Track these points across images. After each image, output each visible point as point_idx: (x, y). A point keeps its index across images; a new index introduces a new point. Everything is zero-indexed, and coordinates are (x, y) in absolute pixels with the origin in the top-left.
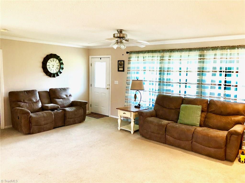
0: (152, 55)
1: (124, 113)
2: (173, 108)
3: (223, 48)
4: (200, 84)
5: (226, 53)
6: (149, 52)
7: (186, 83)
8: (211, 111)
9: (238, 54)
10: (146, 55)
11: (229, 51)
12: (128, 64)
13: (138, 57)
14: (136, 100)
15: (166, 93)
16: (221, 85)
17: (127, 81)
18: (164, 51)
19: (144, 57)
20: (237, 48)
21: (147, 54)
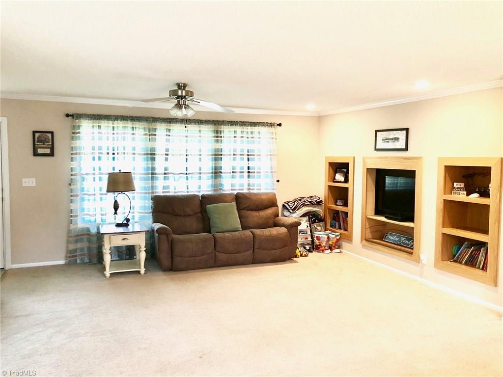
0: (133, 124)
1: (123, 239)
2: (191, 213)
3: (243, 124)
4: (217, 173)
5: (246, 130)
6: (123, 118)
7: (200, 173)
8: (245, 208)
9: (259, 132)
10: (119, 124)
11: (250, 129)
12: (72, 140)
13: (100, 127)
14: (117, 212)
15: (163, 192)
16: (243, 172)
17: (72, 177)
18: (155, 120)
19: (113, 127)
20: (259, 125)
21: (121, 122)
